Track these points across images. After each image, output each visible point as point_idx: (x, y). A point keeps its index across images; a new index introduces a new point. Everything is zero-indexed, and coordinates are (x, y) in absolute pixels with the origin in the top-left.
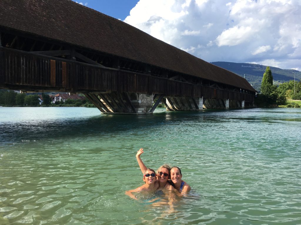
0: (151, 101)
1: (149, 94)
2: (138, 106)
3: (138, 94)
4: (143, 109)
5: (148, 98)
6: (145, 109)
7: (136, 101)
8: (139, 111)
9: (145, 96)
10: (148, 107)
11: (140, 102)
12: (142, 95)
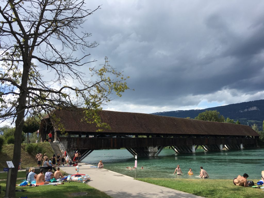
0: (156, 150)
1: (154, 147)
2: (148, 153)
4: (152, 154)
5: (154, 148)
6: (153, 154)
8: (149, 155)
9: (152, 147)
10: (155, 153)
11: (149, 151)
12: (150, 147)
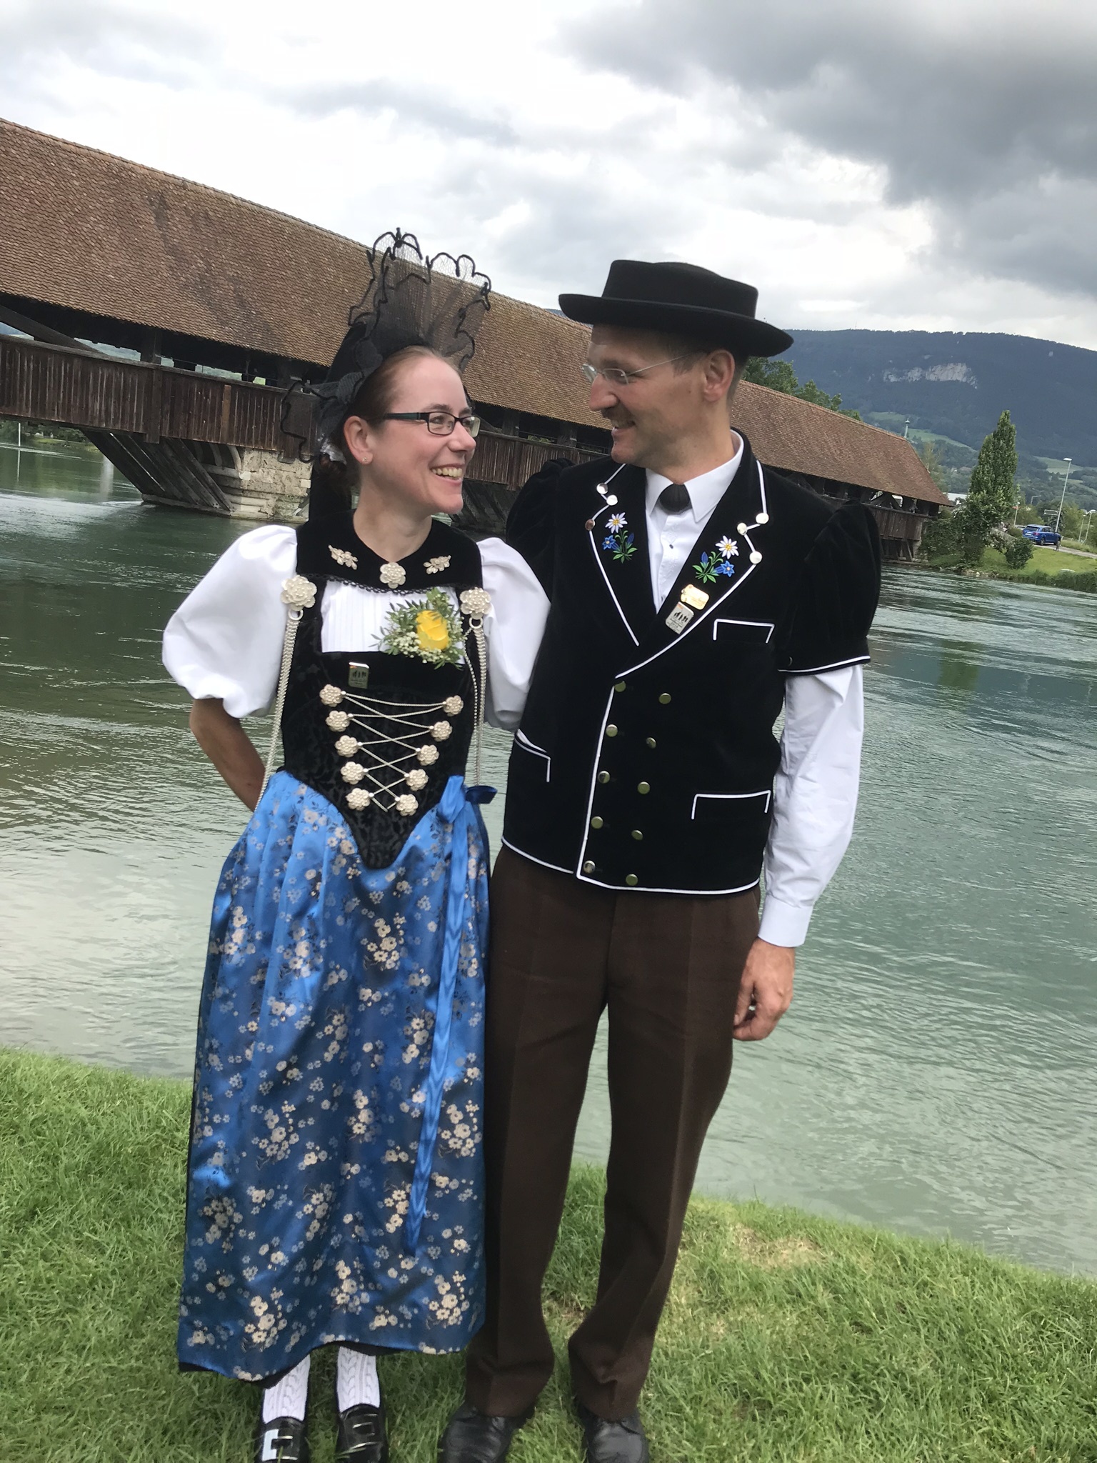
0: (299, 479)
1: (288, 455)
2: (236, 489)
3: (241, 450)
4: (263, 502)
5: (285, 467)
7: (232, 472)
8: (244, 508)
9: (271, 459)
10: (287, 497)
11: (245, 476)
12: (254, 454)
